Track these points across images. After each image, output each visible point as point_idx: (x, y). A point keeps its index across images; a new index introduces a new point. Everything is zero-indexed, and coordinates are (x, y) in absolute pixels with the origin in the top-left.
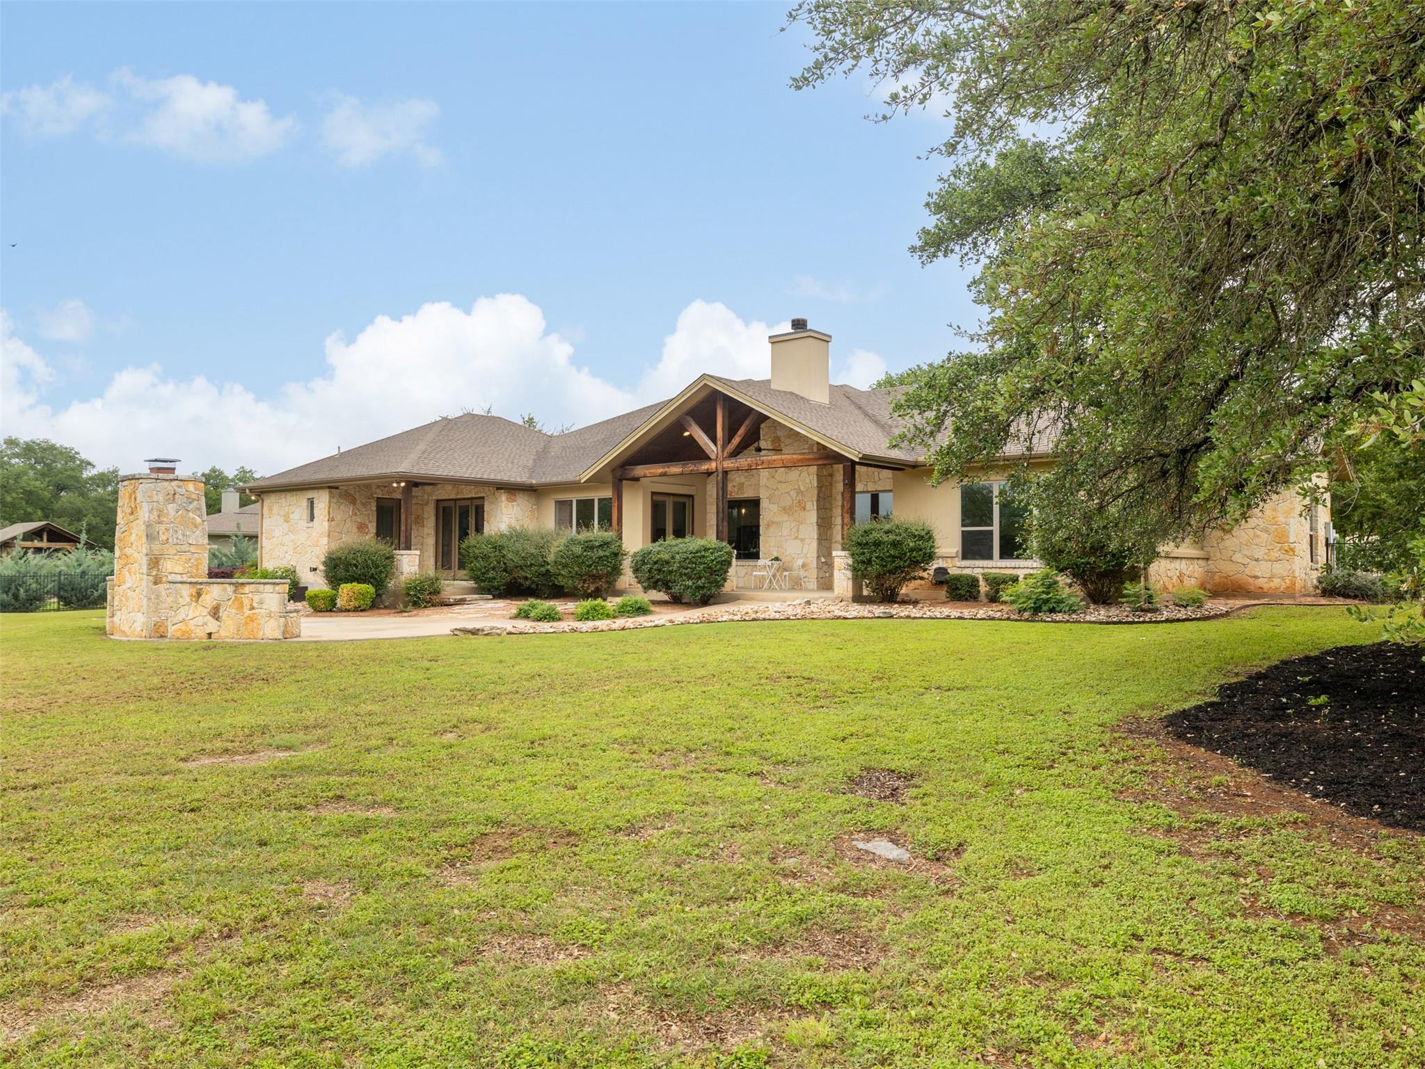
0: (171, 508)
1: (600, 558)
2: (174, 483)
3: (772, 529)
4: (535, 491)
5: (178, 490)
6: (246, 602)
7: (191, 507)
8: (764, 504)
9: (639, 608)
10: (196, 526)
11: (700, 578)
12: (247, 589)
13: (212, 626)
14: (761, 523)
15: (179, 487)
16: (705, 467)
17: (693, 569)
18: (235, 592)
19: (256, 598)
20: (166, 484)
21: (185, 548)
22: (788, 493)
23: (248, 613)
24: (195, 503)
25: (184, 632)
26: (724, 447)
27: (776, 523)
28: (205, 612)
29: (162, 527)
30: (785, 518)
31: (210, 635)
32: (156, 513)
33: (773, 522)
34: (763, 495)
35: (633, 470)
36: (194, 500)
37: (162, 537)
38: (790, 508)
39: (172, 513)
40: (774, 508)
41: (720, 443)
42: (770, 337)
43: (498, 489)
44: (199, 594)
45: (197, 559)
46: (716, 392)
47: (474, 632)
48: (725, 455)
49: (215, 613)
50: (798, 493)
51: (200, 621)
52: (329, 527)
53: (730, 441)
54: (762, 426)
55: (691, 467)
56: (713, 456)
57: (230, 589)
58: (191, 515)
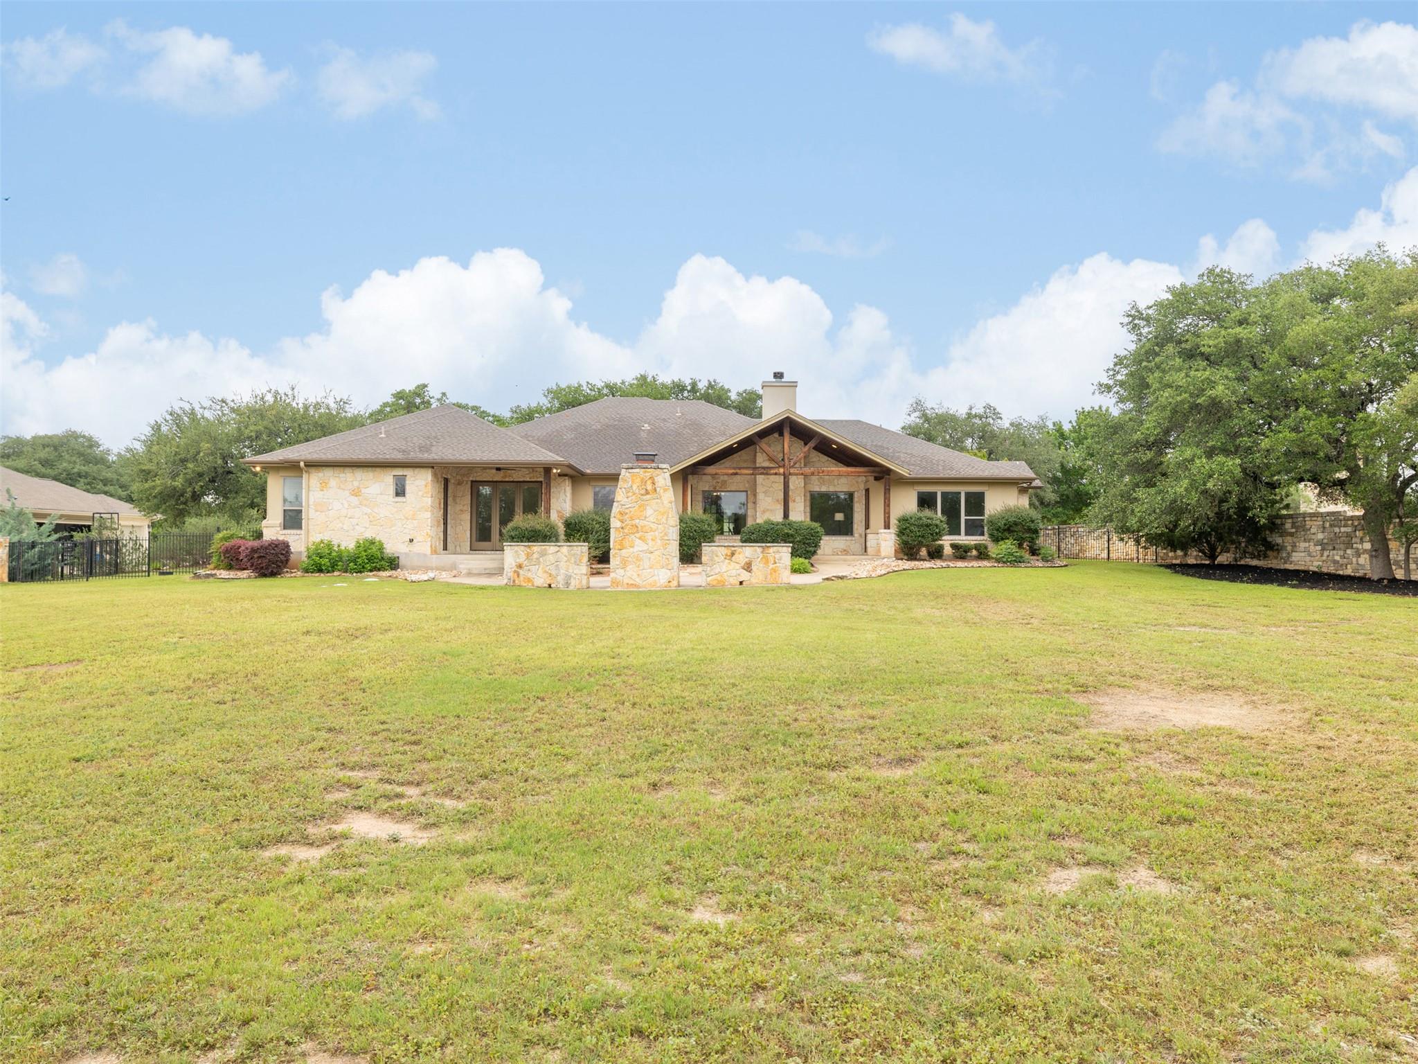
6: (772, 559)
12: (771, 550)
13: (745, 576)
18: (762, 552)
19: (777, 556)
23: (771, 566)
25: (719, 582)
28: (738, 566)
31: (741, 583)
41: (787, 456)
44: (733, 554)
47: (841, 578)
48: (792, 464)
49: (748, 567)
51: (734, 573)
52: (431, 502)
57: (759, 550)
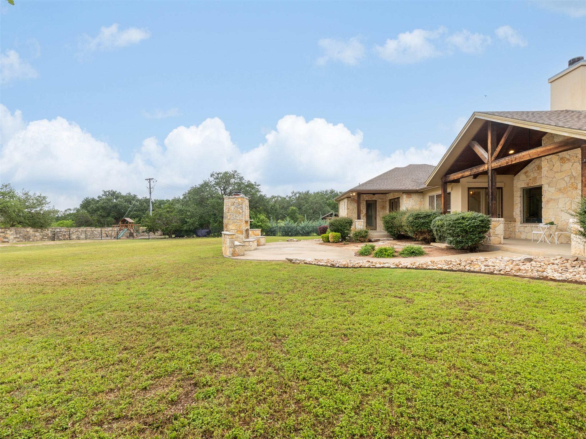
0: (232, 208)
1: (423, 223)
2: (235, 199)
3: (551, 204)
4: (422, 192)
5: (236, 201)
7: (239, 207)
8: (545, 188)
9: (413, 252)
10: (240, 213)
11: (459, 236)
14: (543, 200)
15: (236, 200)
16: (482, 169)
17: (454, 231)
20: (232, 199)
21: (235, 221)
22: (563, 179)
24: (241, 205)
26: (492, 154)
27: (554, 200)
29: (229, 214)
30: (561, 195)
32: (227, 209)
33: (551, 199)
34: (544, 182)
35: (449, 177)
36: (240, 204)
37: (229, 217)
38: (564, 189)
39: (233, 209)
40: (552, 190)
41: (490, 152)
42: (549, 79)
43: (403, 193)
45: (239, 225)
46: (487, 122)
48: (493, 159)
50: (571, 178)
52: (348, 211)
53: (495, 150)
54: (543, 138)
55: (475, 170)
56: (486, 161)
58: (239, 209)
